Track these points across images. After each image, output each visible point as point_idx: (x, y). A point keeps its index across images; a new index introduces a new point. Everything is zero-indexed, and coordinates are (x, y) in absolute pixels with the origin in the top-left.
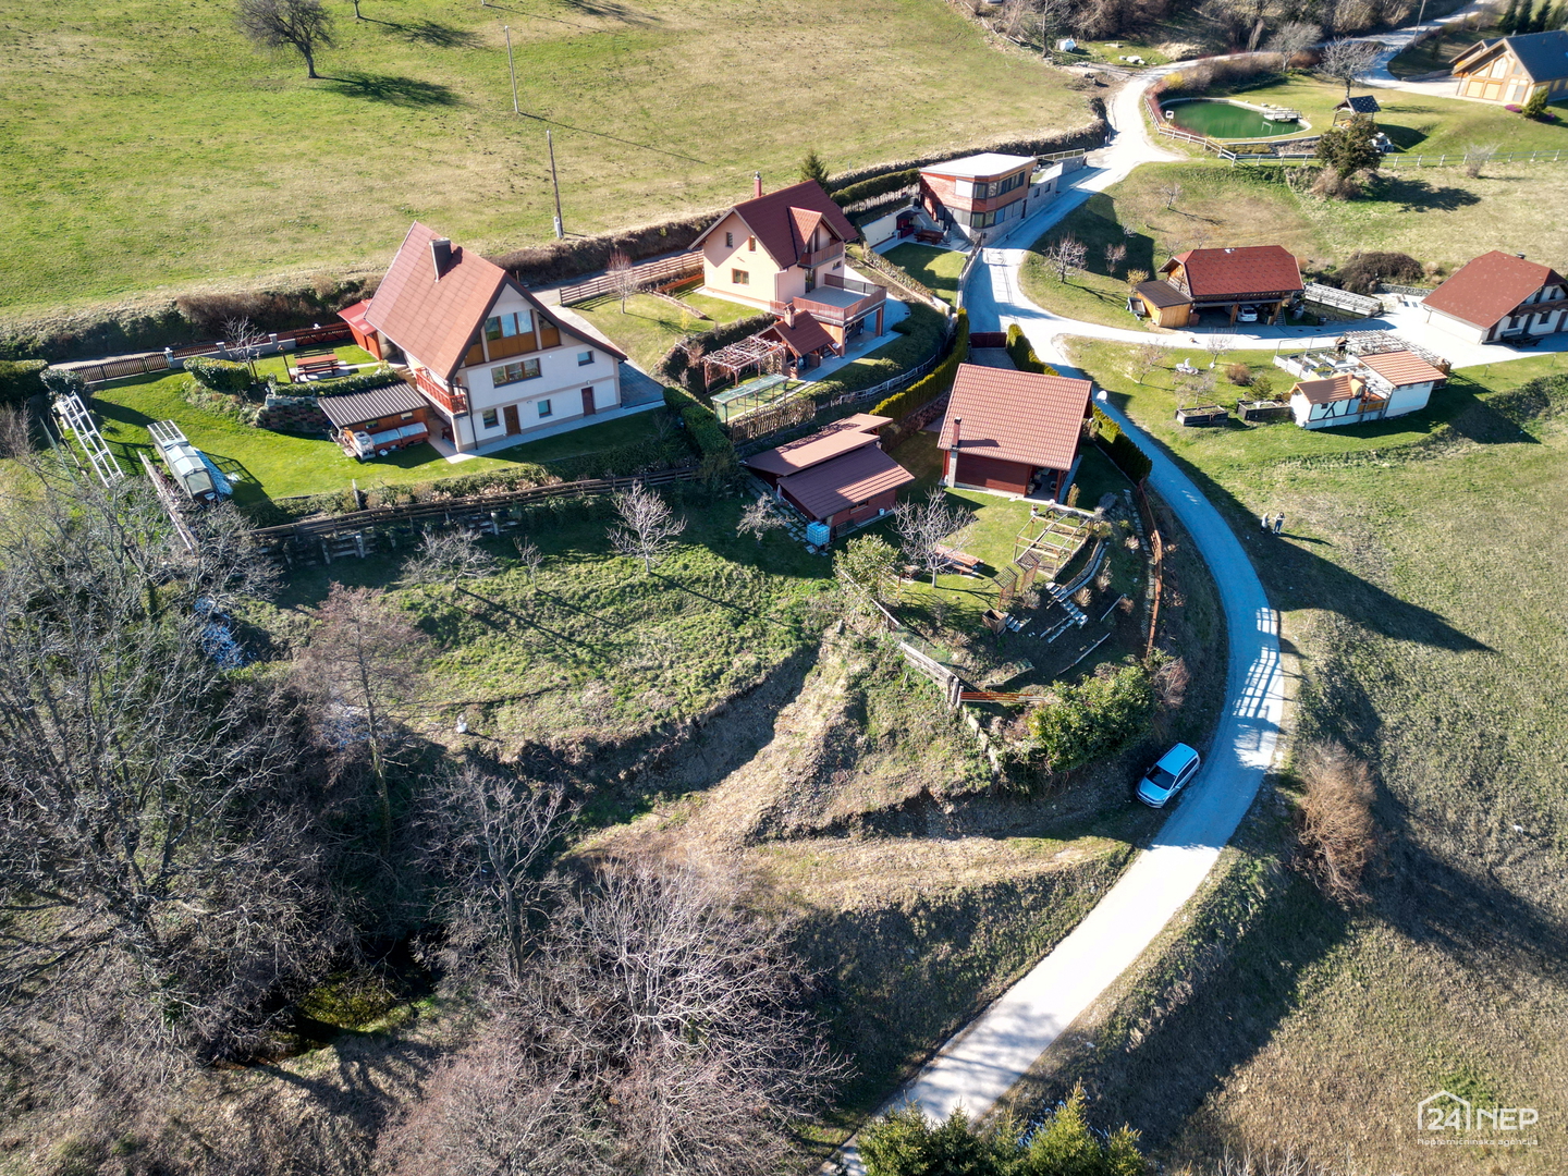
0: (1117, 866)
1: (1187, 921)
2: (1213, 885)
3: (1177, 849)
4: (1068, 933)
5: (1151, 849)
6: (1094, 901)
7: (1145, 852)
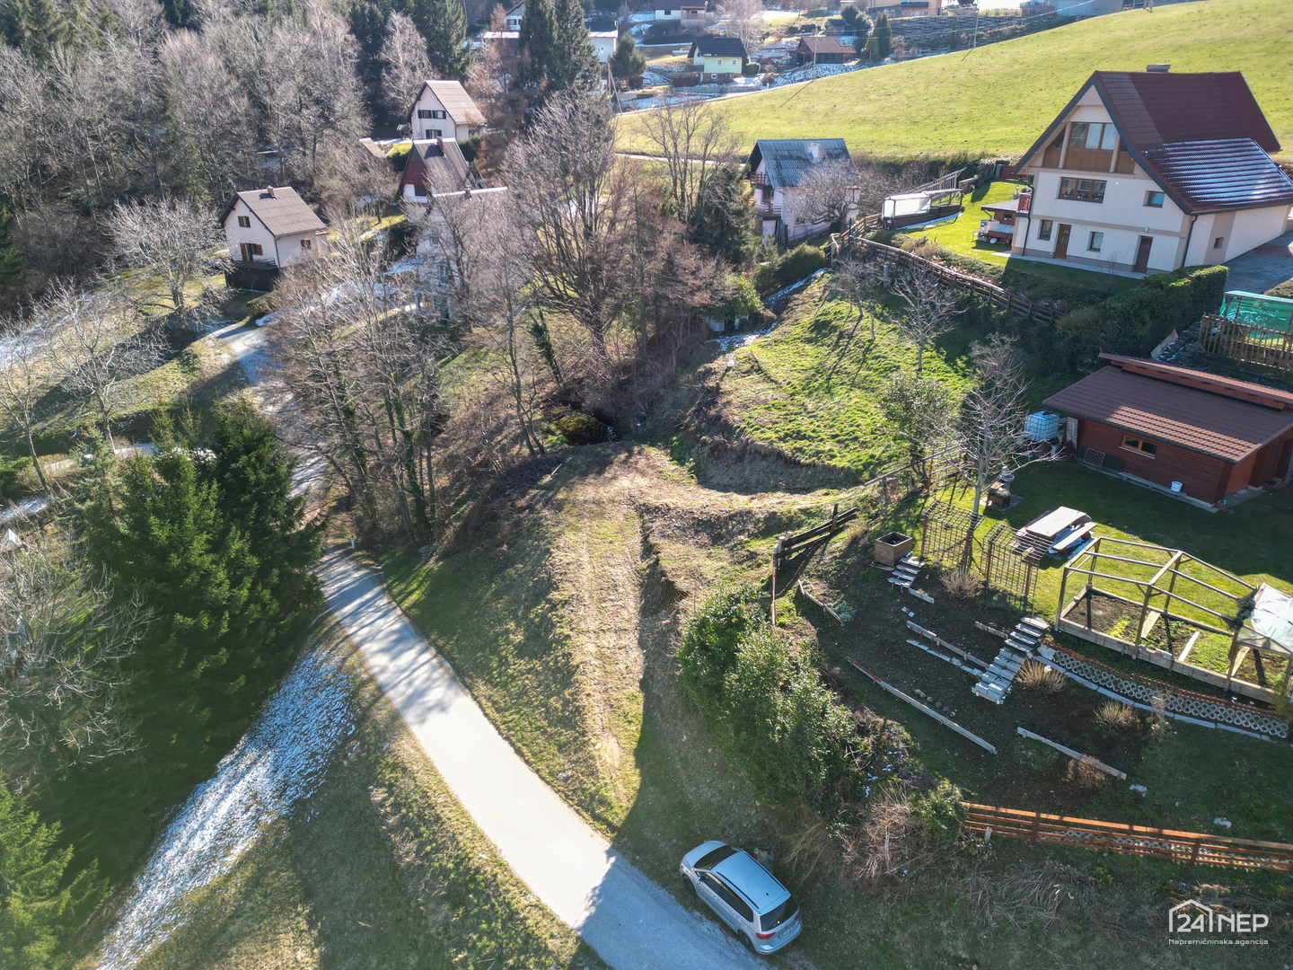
0: (589, 804)
1: (479, 858)
2: (520, 903)
3: (598, 882)
4: (518, 752)
5: (609, 853)
6: (550, 778)
7: (607, 845)
